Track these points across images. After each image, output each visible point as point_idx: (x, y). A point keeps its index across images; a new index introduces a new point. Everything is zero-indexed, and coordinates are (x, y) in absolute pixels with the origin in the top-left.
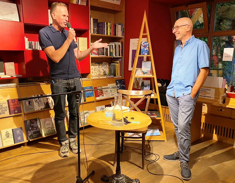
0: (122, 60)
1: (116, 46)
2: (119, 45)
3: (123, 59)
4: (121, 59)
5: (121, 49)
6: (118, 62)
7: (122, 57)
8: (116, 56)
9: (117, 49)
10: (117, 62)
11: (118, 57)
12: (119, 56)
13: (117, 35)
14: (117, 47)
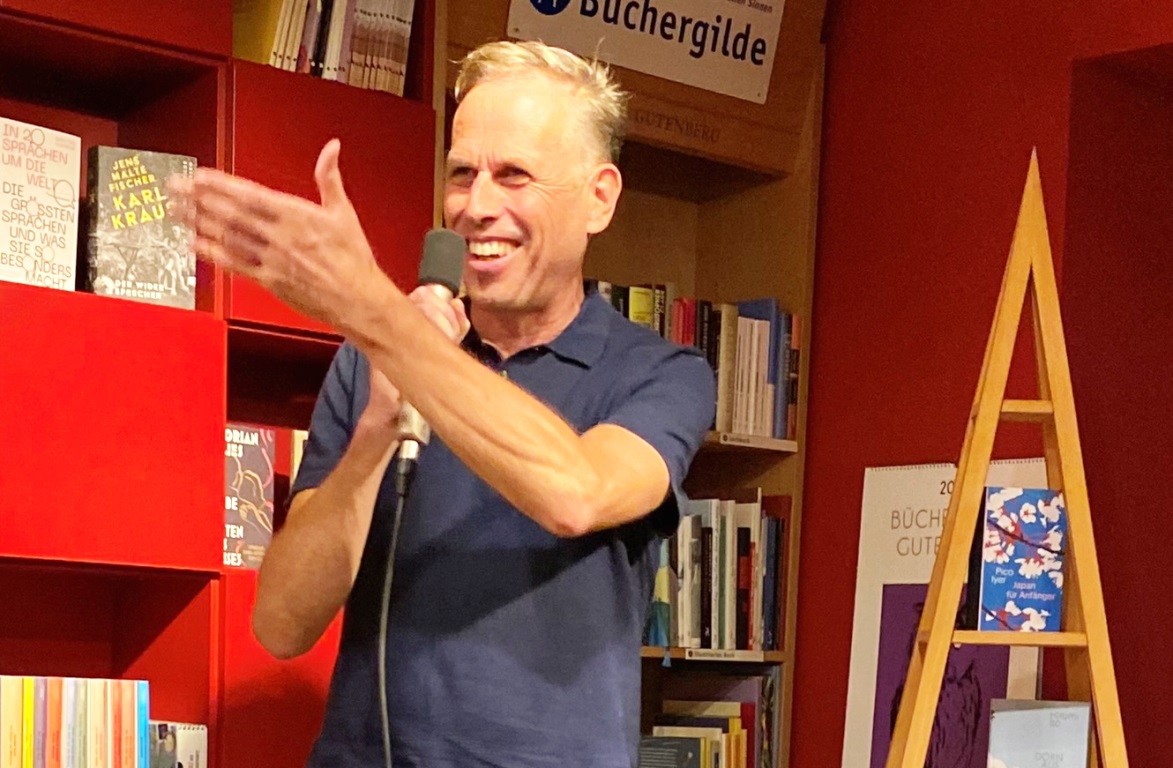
0: (768, 694)
1: (715, 535)
2: (744, 534)
3: (782, 679)
4: (757, 680)
5: (759, 570)
6: (731, 709)
7: (768, 664)
8: (706, 643)
9: (715, 574)
10: (716, 709)
11: (730, 653)
12: (742, 642)
13: (729, 428)
14: (715, 554)
